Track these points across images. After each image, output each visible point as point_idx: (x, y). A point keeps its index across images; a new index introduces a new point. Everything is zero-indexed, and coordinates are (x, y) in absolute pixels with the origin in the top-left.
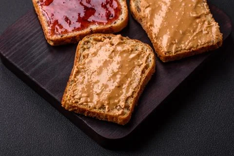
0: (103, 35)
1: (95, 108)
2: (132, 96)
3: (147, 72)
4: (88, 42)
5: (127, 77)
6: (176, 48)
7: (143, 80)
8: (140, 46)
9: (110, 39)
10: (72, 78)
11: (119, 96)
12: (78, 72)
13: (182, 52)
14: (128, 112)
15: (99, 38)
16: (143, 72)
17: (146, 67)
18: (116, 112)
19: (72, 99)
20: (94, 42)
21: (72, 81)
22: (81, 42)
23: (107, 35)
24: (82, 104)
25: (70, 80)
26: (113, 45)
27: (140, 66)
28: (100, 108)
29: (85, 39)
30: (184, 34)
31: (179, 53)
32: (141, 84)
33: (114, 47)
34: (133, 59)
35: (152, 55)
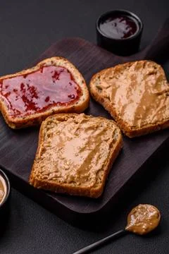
0: (66, 115)
1: (65, 182)
2: (102, 169)
3: (115, 146)
4: (51, 122)
5: (94, 151)
6: (142, 123)
7: (111, 153)
8: (105, 122)
9: (74, 118)
10: (38, 156)
11: (89, 170)
12: (44, 150)
13: (149, 126)
15: (63, 117)
16: (111, 146)
17: (114, 141)
18: (88, 185)
19: (41, 175)
20: (58, 122)
21: (39, 159)
22: (44, 123)
23: (71, 115)
24: (51, 179)
25: (37, 158)
26: (77, 123)
27: (107, 141)
28: (70, 182)
29: (48, 119)
30: (148, 110)
31: (145, 127)
32: (110, 157)
33: (78, 125)
34: (100, 135)
35: (118, 130)
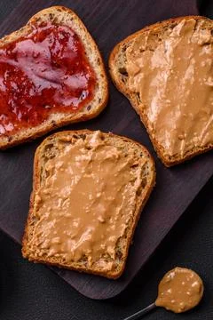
0: (73, 133)
1: (72, 261)
2: (125, 236)
3: (144, 192)
4: (51, 146)
5: (115, 203)
6: (186, 146)
7: (138, 207)
8: (132, 148)
9: (84, 138)
10: (33, 212)
11: (106, 237)
12: (41, 202)
13: (195, 151)
14: (120, 264)
15: (68, 138)
16: (138, 193)
17: (143, 184)
18: (104, 266)
19: (38, 251)
20: (61, 146)
21: (34, 218)
22: (41, 149)
23: (79, 133)
24: (52, 256)
25: (31, 216)
26: (89, 149)
27: (133, 182)
28: (79, 261)
29: (47, 142)
30: (197, 119)
31: (190, 153)
32: (136, 214)
33: (90, 152)
34: (123, 171)
35: (150, 164)
